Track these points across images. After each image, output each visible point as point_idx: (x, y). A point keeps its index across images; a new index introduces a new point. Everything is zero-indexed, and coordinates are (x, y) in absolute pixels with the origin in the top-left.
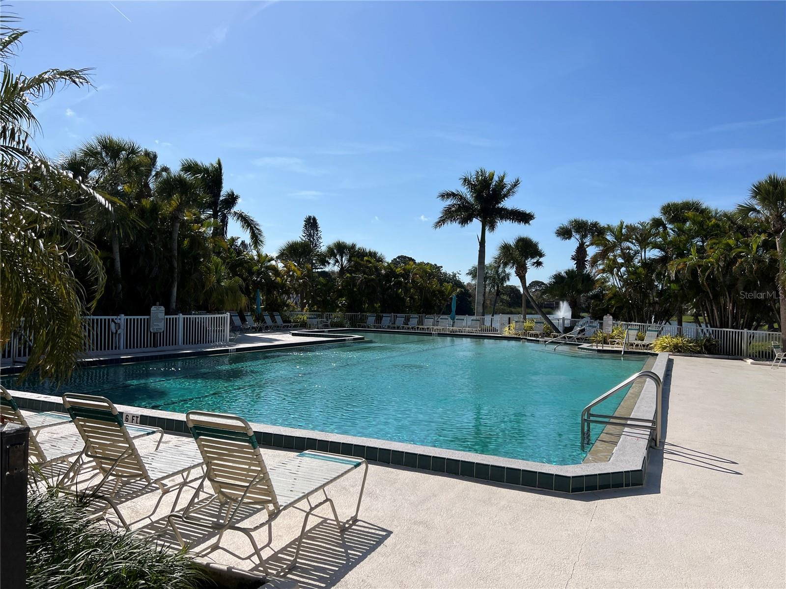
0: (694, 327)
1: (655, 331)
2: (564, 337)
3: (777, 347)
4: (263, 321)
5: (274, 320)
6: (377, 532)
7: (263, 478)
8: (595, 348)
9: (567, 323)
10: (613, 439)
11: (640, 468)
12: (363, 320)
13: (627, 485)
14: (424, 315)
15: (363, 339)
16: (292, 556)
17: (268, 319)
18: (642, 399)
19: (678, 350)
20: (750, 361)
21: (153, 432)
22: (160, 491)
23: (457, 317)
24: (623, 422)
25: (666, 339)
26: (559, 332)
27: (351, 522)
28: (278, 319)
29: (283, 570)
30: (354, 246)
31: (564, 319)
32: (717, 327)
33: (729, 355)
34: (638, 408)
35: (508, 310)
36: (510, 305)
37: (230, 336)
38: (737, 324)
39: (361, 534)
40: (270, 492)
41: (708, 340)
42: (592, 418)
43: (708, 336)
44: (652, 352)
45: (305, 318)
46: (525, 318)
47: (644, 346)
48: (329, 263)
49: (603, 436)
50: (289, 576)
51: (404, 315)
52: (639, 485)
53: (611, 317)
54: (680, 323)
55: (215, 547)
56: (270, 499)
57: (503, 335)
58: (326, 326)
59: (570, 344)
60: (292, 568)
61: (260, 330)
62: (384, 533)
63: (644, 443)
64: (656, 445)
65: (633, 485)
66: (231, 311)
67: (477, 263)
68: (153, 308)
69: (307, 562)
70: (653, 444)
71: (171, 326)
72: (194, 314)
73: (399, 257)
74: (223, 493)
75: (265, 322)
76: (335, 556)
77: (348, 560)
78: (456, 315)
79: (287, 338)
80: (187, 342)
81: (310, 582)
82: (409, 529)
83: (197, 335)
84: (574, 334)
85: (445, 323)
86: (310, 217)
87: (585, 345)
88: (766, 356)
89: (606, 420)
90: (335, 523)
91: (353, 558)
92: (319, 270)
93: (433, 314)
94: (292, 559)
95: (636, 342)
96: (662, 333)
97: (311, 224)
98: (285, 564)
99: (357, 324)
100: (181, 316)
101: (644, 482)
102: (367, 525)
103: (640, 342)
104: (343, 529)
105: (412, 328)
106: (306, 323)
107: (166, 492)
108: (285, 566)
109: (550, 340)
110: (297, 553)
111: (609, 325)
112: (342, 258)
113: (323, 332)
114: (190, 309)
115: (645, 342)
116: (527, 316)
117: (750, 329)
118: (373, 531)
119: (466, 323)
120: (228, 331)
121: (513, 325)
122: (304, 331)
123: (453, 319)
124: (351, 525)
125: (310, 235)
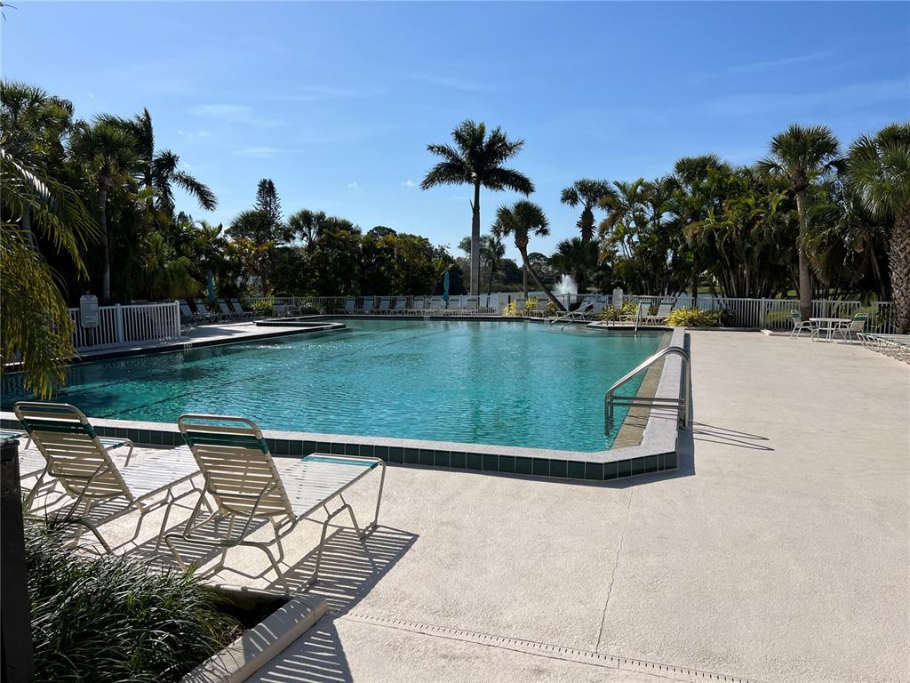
0: (709, 297)
1: (669, 304)
2: (571, 316)
3: (796, 316)
4: (218, 309)
5: (231, 308)
6: (402, 537)
7: (276, 486)
8: (605, 325)
9: (574, 299)
10: (640, 421)
11: (674, 450)
12: (340, 305)
13: (661, 469)
14: (412, 296)
15: (344, 326)
16: (312, 571)
17: (224, 307)
18: (664, 377)
19: (694, 323)
20: (767, 332)
21: (121, 445)
22: (138, 512)
23: (451, 297)
24: (649, 403)
25: (682, 312)
26: (564, 310)
27: (370, 529)
28: (237, 307)
29: (304, 585)
30: (322, 216)
31: (569, 295)
32: (733, 297)
33: (746, 326)
34: (662, 387)
35: (505, 287)
36: (506, 282)
37: (182, 329)
38: (754, 293)
39: (383, 540)
40: (283, 501)
41: (725, 312)
42: (615, 401)
43: (724, 307)
44: (666, 327)
45: (270, 304)
46: (526, 296)
47: (657, 320)
48: (294, 238)
49: (628, 420)
50: (311, 591)
51: (389, 297)
52: (672, 468)
53: (622, 291)
54: (695, 294)
55: (219, 568)
56: (284, 509)
57: (503, 316)
58: (297, 314)
59: (578, 323)
60: (314, 583)
61: (216, 322)
62: (410, 538)
63: (673, 424)
64: (684, 426)
65: (667, 468)
66: (178, 298)
67: (470, 235)
68: (82, 298)
69: (329, 575)
70: (681, 425)
71: (108, 319)
72: (134, 304)
73: (376, 229)
74: (225, 506)
75: (221, 311)
76: (359, 566)
77: (375, 568)
78: (451, 294)
79: (250, 329)
80: (131, 336)
81: (337, 595)
82: (436, 530)
83: (142, 330)
84: (580, 311)
85: (437, 305)
86: (265, 182)
87: (594, 323)
88: (782, 326)
89: (630, 401)
90: (355, 531)
91: (380, 567)
92: (280, 246)
93: (423, 294)
94: (312, 573)
95: (649, 317)
96: (676, 305)
97: (267, 189)
98: (305, 579)
99: (333, 311)
100: (119, 307)
101: (678, 464)
102: (388, 530)
103: (652, 317)
104: (363, 537)
105: (400, 312)
106: (271, 311)
107: (145, 512)
108: (305, 582)
109: (556, 318)
110: (318, 567)
111: (619, 300)
112: (310, 229)
113: (294, 320)
114: (129, 299)
115: (659, 316)
116: (529, 294)
117: (767, 298)
118: (397, 536)
119: (461, 304)
120: (179, 322)
121: (514, 304)
122: (269, 320)
123: (446, 300)
124: (371, 532)
125: (266, 204)
